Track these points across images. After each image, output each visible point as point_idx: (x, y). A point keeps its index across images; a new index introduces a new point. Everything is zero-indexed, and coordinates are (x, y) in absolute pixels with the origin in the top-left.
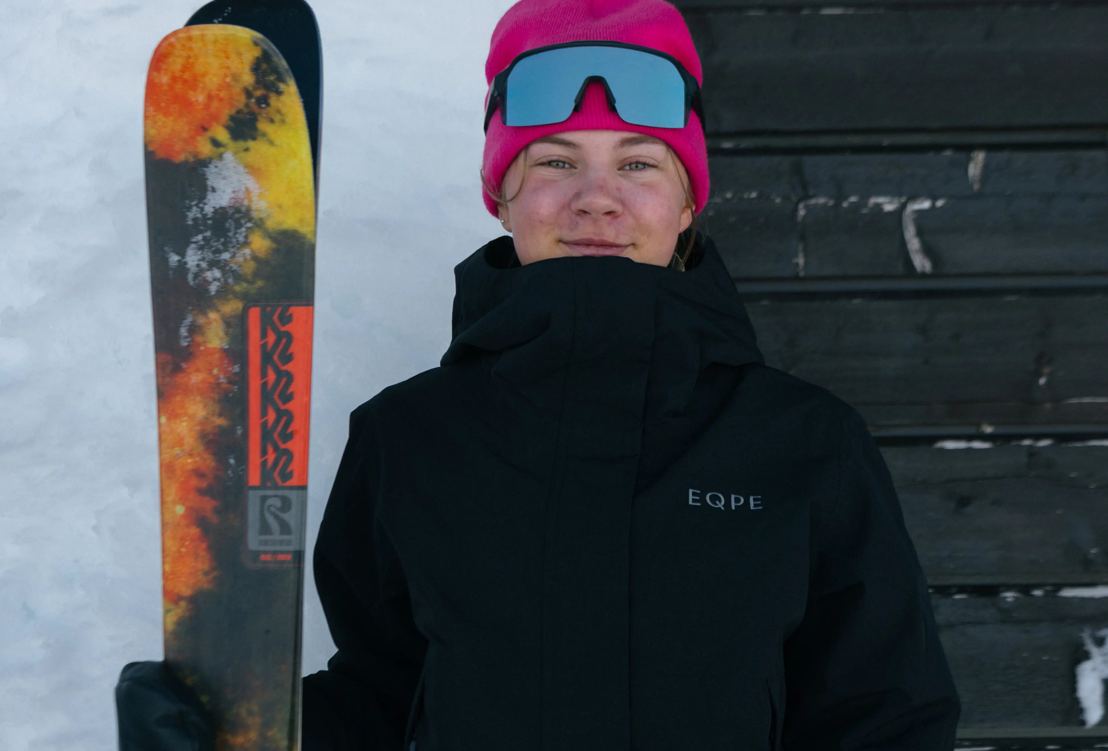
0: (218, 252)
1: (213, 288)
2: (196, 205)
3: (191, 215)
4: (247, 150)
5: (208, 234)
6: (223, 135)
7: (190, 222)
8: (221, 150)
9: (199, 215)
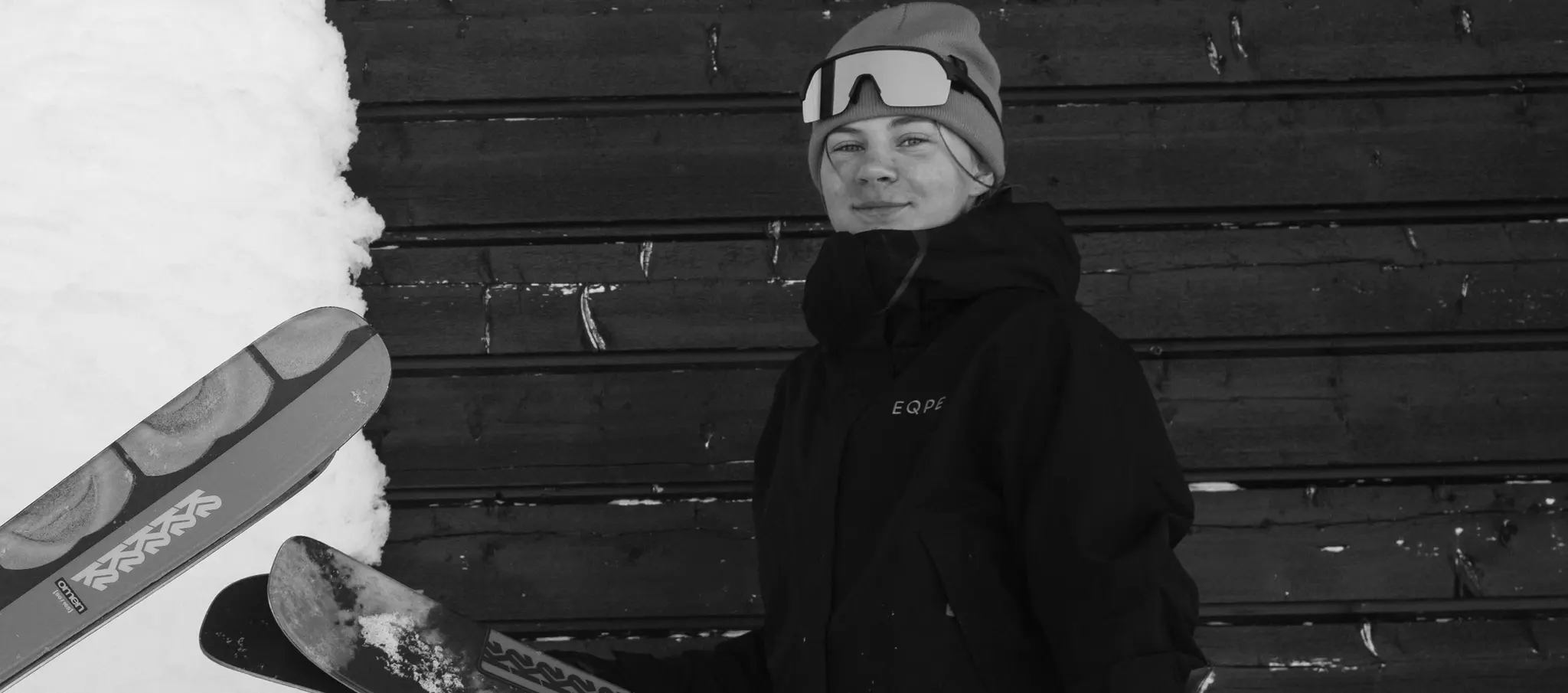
0: (431, 668)
1: (459, 684)
2: (391, 663)
3: (397, 671)
4: (362, 606)
5: (415, 667)
6: (345, 615)
7: (402, 675)
8: (355, 622)
9: (399, 666)
